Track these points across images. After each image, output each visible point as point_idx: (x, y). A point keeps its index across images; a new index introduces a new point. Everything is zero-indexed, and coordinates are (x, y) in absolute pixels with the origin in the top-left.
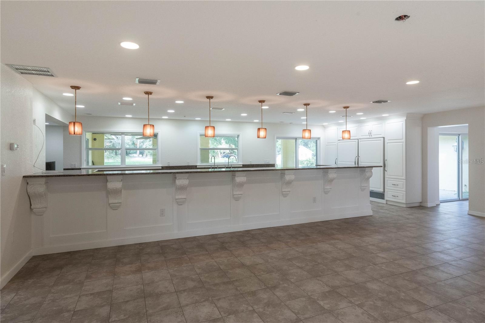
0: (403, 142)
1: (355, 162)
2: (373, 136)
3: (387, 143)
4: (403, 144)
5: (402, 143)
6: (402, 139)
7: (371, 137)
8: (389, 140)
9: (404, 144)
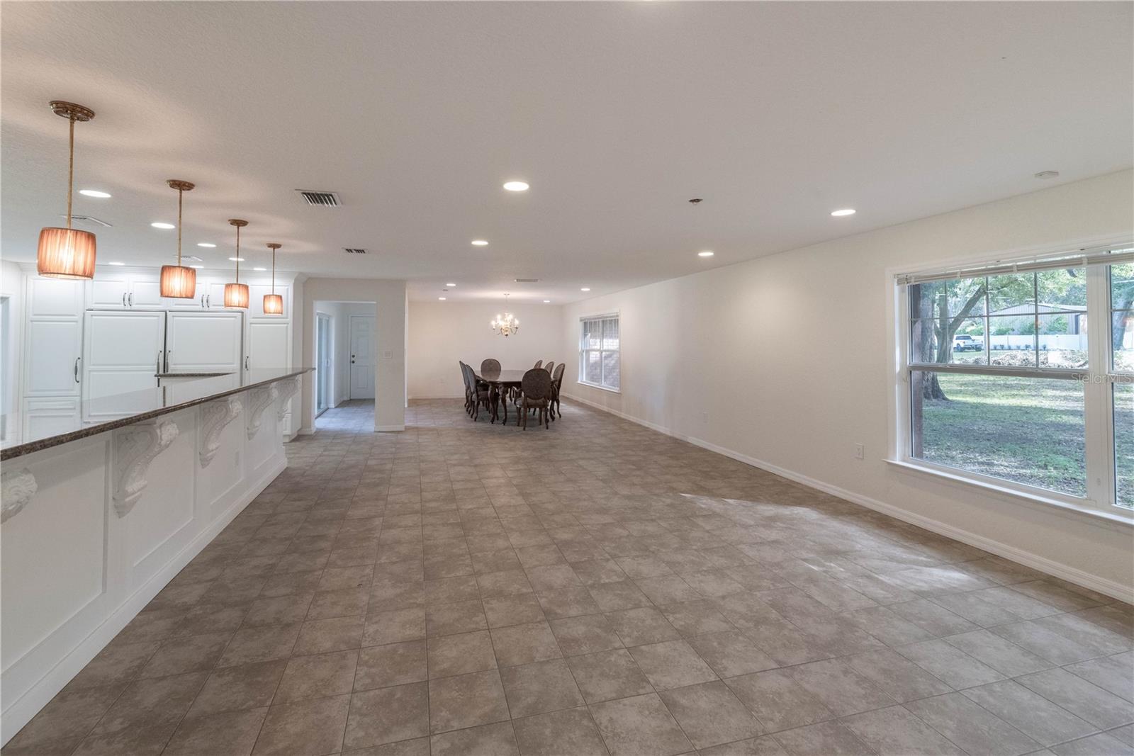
0: (288, 324)
1: (158, 363)
2: (212, 308)
3: (251, 323)
4: (287, 327)
5: (286, 325)
6: (287, 318)
7: (206, 308)
8: (254, 318)
9: (290, 326)
